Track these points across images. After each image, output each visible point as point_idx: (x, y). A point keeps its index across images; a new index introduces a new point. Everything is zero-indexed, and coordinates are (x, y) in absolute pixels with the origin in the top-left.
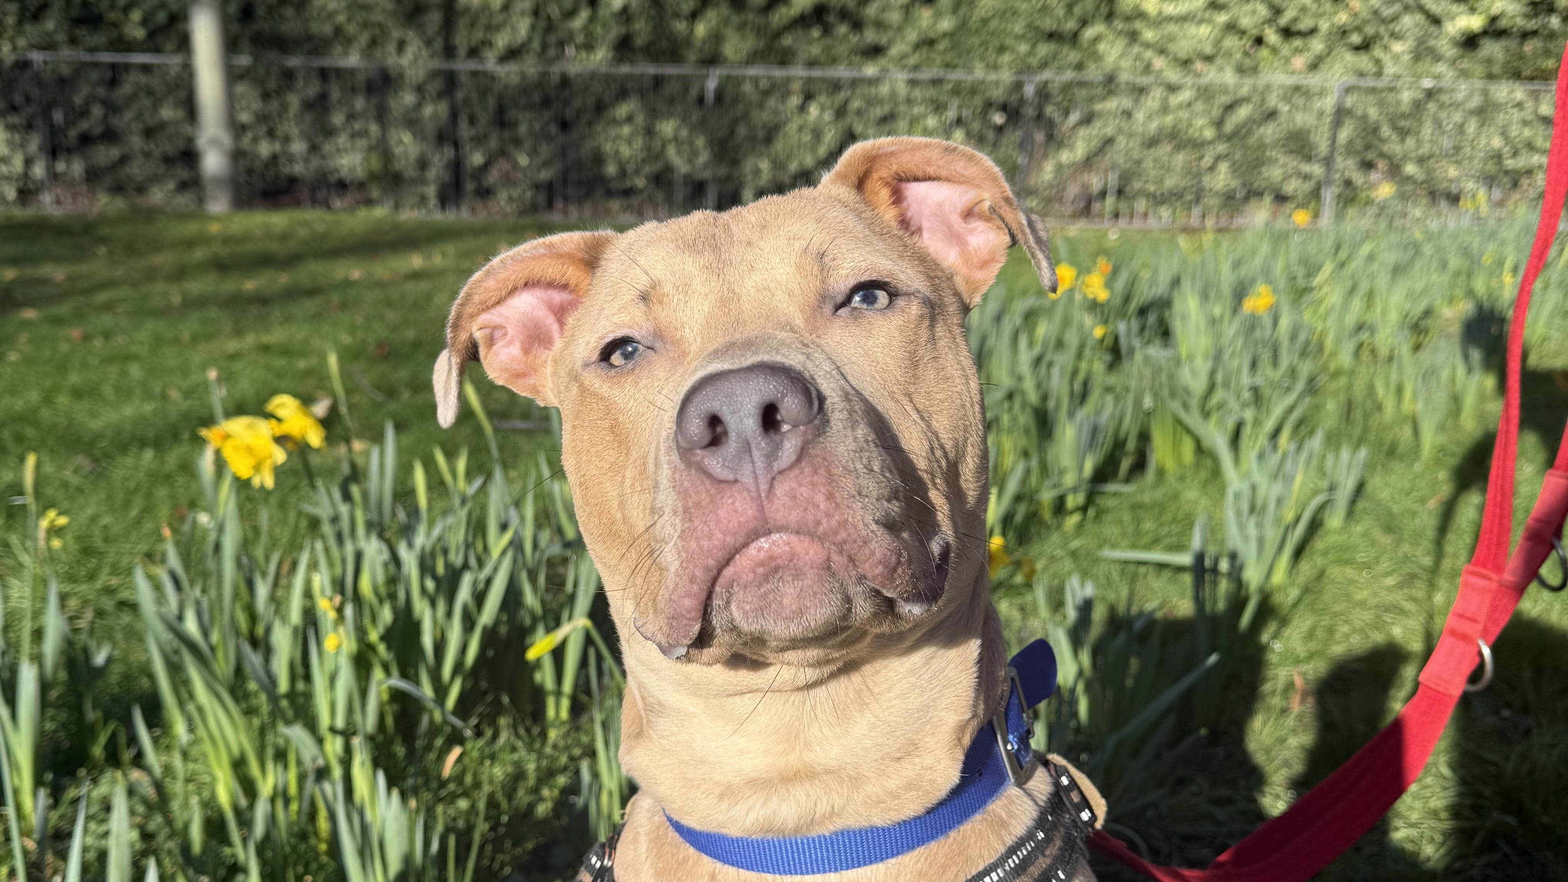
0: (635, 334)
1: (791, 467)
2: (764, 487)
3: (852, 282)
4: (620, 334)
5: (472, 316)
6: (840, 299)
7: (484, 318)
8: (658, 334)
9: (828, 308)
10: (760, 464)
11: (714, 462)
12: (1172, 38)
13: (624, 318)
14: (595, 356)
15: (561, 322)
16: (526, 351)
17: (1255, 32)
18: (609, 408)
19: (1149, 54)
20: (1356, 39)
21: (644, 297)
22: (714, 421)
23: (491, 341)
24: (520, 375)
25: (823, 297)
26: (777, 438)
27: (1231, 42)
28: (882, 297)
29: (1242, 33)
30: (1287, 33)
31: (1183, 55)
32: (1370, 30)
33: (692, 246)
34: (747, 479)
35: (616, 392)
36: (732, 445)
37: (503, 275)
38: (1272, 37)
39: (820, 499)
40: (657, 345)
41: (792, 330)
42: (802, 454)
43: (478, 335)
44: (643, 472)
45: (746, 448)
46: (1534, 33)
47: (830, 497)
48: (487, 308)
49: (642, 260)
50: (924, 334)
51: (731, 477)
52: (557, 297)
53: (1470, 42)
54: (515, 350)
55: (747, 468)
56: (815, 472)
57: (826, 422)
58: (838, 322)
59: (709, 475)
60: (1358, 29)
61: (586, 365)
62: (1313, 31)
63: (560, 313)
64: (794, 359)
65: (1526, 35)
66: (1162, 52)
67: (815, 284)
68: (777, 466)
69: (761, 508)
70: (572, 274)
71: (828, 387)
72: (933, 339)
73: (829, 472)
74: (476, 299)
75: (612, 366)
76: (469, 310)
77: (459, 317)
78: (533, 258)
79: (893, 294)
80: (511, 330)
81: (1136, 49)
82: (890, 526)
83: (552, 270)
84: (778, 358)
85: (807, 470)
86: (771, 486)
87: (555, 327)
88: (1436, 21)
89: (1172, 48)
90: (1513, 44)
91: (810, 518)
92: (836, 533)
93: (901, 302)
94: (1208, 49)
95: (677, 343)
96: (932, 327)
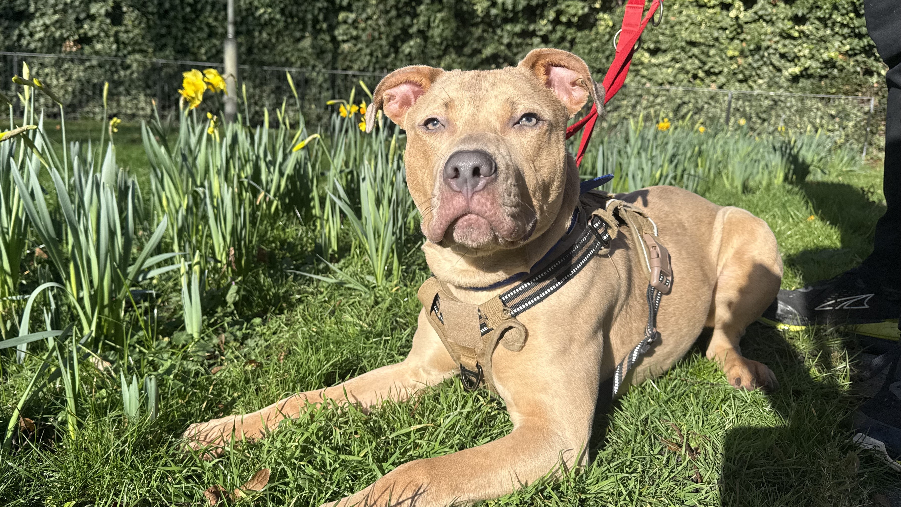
0: (439, 118)
1: (480, 191)
2: (470, 196)
3: (523, 113)
4: (434, 117)
5: (384, 91)
6: (516, 121)
7: (388, 91)
8: (448, 121)
9: (511, 124)
10: (470, 188)
11: (453, 183)
12: (655, 74)
13: (437, 111)
14: (423, 123)
15: (416, 98)
16: (401, 107)
17: (693, 71)
18: (424, 144)
19: (644, 80)
20: (741, 76)
21: (446, 105)
22: (456, 170)
23: (389, 100)
24: (397, 116)
25: (511, 118)
26: (478, 179)
27: (681, 76)
28: (534, 121)
29: (688, 72)
30: (708, 73)
31: (660, 81)
32: (747, 73)
33: (466, 86)
34: (464, 191)
35: (428, 139)
36: (460, 179)
37: (398, 77)
38: (701, 74)
39: (488, 204)
40: (446, 126)
41: (496, 133)
42: (485, 187)
43: (385, 97)
44: (432, 172)
45: (466, 181)
46: (826, 77)
47: (492, 204)
48: (390, 88)
49: (446, 90)
50: (546, 136)
51: (459, 190)
52: (416, 89)
53: (795, 79)
54: (396, 106)
55: (465, 188)
56: (489, 194)
57: (496, 177)
58: (513, 130)
59: (451, 188)
60: (742, 72)
61: (419, 126)
62: (720, 72)
63: (416, 95)
64: (491, 149)
65: (822, 77)
66: (650, 80)
67: (507, 115)
68: (475, 190)
69: (468, 203)
70: (424, 82)
71: (501, 164)
72: (549, 139)
73: (494, 195)
74: (386, 84)
75: (428, 129)
76: (383, 88)
77: (379, 90)
78: (411, 72)
79: (538, 119)
80: (397, 99)
81: (639, 78)
82: (513, 216)
83: (417, 78)
84: (485, 148)
85: (486, 193)
86: (472, 196)
87: (413, 100)
88: (779, 70)
89: (655, 78)
90: (815, 81)
91: (483, 210)
92: (491, 217)
93: (540, 123)
94: (671, 79)
95: (454, 126)
96: (550, 134)
